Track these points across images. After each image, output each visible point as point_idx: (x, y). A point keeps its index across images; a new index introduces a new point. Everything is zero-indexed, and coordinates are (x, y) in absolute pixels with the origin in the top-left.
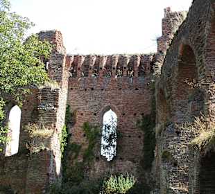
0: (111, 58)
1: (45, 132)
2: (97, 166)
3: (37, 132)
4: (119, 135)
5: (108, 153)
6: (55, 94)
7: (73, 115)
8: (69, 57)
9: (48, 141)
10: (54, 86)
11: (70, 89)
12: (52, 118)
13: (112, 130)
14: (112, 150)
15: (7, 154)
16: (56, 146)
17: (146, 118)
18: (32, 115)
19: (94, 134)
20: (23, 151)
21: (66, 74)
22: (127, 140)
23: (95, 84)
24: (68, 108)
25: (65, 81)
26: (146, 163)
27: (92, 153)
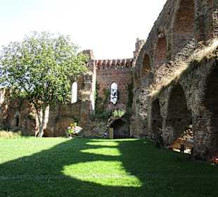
0: (114, 61)
1: (88, 93)
2: (109, 106)
3: (84, 93)
4: (118, 93)
5: (114, 101)
6: (91, 77)
7: (99, 85)
8: (96, 61)
9: (89, 96)
10: (90, 73)
11: (97, 75)
12: (90, 87)
13: (115, 91)
14: (115, 99)
15: (72, 102)
16: (92, 99)
17: (129, 86)
18: (82, 86)
19: (108, 93)
20: (79, 101)
21: (95, 68)
22: (122, 95)
23: (108, 72)
24: (97, 82)
25: (95, 71)
26: (130, 104)
27: (107, 101)
